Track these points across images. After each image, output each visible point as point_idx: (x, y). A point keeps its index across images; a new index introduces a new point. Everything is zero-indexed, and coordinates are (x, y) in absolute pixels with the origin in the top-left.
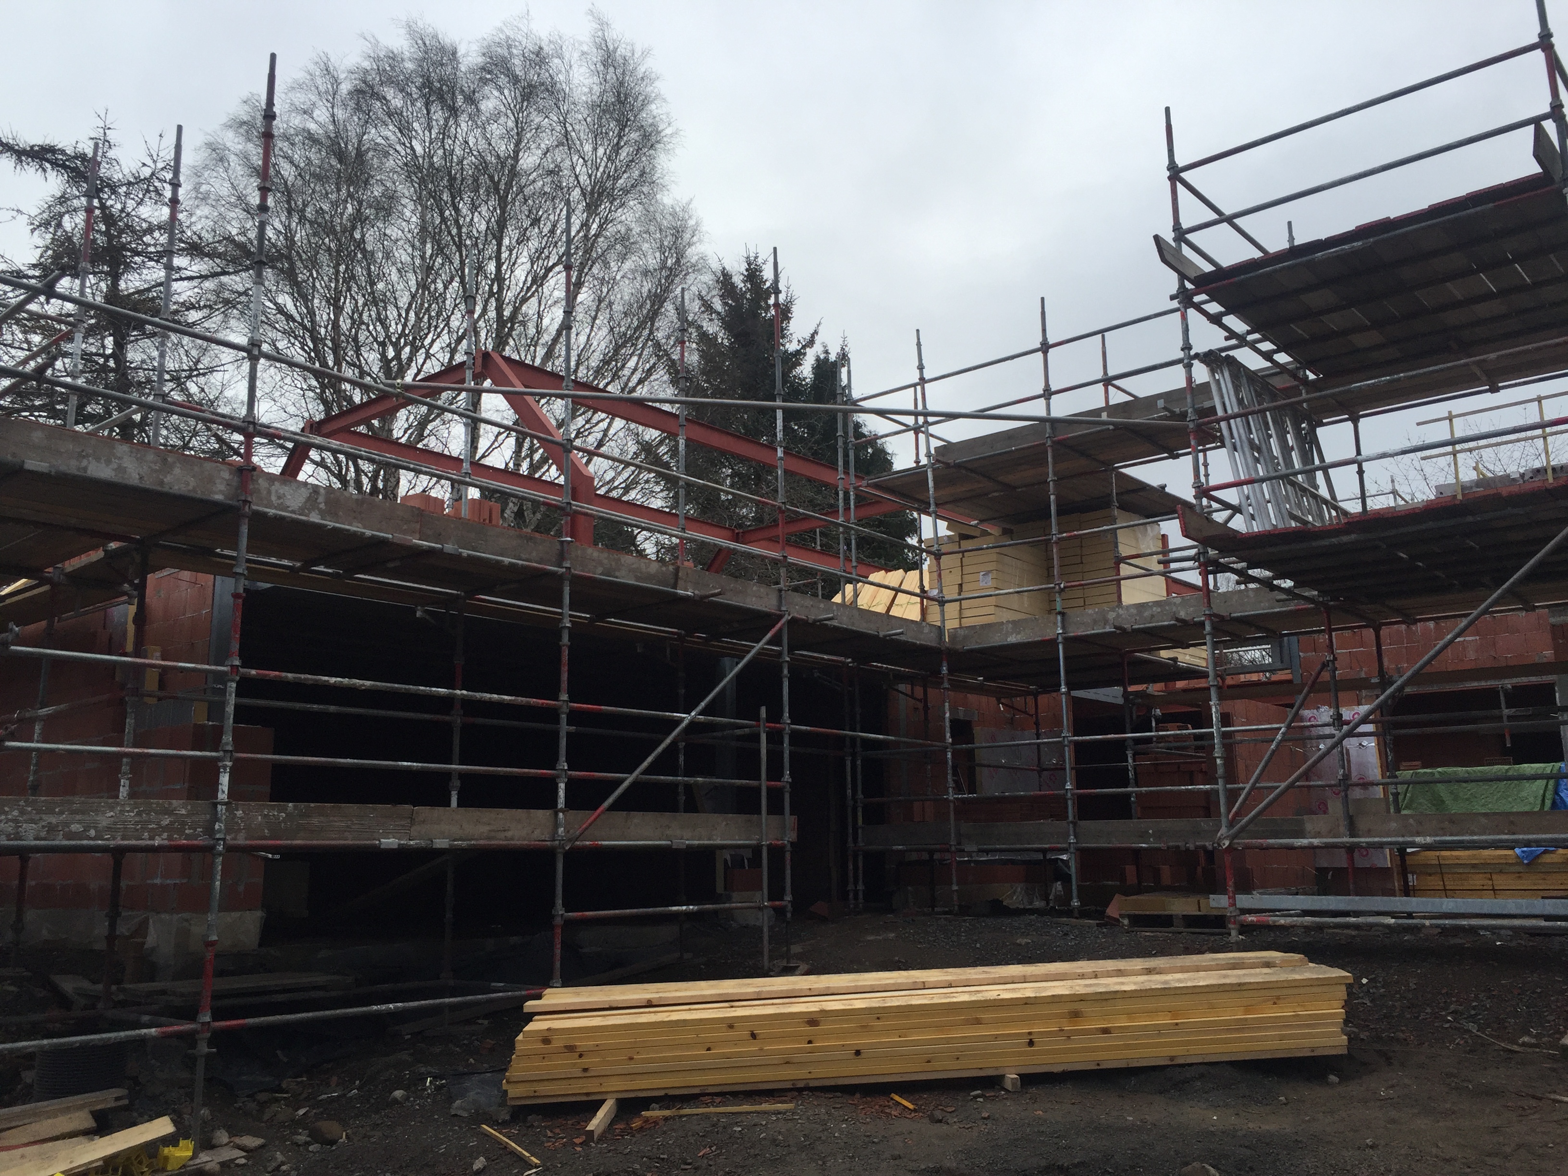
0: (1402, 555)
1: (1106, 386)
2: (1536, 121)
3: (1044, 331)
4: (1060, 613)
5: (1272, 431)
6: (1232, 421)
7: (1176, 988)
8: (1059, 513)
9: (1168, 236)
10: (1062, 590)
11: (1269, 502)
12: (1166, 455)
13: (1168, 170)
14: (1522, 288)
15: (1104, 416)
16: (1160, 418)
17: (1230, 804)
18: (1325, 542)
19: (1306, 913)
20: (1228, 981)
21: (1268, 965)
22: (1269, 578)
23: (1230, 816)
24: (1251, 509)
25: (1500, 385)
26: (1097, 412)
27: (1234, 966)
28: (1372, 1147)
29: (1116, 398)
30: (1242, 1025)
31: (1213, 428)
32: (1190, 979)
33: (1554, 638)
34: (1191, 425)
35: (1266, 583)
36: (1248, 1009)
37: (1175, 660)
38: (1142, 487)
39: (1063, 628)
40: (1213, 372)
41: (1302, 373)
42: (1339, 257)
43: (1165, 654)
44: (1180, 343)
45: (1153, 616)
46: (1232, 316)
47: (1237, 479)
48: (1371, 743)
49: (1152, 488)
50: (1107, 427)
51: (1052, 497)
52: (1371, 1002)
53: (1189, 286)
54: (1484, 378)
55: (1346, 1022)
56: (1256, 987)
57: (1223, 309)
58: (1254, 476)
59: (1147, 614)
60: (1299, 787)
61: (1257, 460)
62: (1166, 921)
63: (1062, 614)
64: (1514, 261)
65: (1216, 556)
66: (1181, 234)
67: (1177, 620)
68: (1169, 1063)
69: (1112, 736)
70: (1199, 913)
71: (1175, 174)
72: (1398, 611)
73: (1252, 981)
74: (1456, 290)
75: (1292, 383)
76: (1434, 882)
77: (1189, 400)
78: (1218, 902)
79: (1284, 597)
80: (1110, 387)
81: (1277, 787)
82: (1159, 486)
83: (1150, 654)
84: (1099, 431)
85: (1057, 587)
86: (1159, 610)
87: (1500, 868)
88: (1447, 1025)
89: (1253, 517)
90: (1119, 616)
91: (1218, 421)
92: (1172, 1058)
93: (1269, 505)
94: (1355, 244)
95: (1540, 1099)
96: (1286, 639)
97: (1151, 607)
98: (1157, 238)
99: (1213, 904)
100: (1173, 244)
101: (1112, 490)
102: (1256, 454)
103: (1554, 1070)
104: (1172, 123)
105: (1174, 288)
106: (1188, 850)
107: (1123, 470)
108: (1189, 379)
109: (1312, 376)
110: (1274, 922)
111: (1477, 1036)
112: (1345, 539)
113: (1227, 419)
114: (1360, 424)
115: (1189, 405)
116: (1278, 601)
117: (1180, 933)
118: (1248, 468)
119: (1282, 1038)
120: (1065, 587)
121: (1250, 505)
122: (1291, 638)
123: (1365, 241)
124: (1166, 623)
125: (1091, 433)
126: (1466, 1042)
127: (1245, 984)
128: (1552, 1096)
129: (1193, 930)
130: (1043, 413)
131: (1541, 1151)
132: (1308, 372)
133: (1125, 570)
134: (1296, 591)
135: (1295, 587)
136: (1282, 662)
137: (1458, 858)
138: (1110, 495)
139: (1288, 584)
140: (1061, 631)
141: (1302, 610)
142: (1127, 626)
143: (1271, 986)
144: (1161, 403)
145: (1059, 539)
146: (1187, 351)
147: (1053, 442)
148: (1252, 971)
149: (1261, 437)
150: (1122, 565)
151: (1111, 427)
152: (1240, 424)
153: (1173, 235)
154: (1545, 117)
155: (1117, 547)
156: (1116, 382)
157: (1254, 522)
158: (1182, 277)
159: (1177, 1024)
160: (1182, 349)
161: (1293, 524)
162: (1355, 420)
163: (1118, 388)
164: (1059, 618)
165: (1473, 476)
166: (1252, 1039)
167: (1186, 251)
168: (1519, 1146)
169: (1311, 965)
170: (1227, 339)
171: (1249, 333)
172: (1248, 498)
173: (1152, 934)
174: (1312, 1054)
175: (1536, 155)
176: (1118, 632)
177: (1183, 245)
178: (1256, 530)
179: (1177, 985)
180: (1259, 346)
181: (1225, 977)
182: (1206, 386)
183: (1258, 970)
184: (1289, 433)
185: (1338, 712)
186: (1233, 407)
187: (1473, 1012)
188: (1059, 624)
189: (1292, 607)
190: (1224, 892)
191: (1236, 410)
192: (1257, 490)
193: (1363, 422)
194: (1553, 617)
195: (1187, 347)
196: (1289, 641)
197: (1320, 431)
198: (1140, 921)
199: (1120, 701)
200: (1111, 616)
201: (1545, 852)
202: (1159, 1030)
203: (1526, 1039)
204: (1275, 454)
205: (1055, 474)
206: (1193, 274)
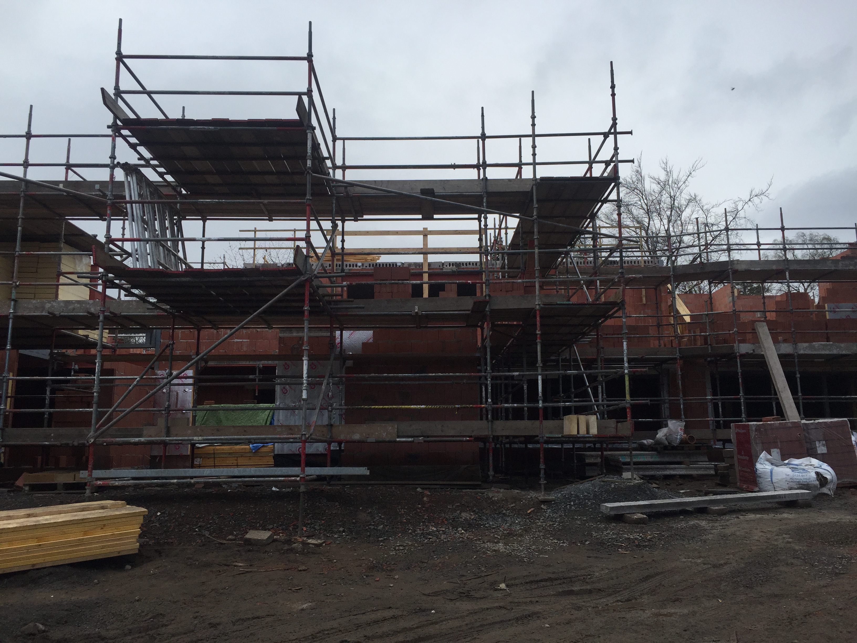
0: (212, 292)
1: (67, 169)
2: (300, 94)
3: (29, 125)
4: (13, 300)
5: (157, 217)
6: (134, 205)
7: (43, 524)
8: (23, 239)
9: (111, 92)
10: (17, 286)
11: (149, 254)
12: (98, 217)
13: (116, 54)
14: (286, 173)
15: (61, 186)
16: (96, 195)
17: (98, 420)
18: (173, 280)
19: (134, 479)
20: (76, 518)
21: (103, 508)
22: (143, 295)
23: (97, 426)
24: (137, 256)
25: (274, 218)
26: (57, 183)
27: (83, 510)
28: (138, 601)
29: (72, 177)
30: (81, 542)
31: (123, 207)
32: (53, 519)
33: (280, 343)
34: (109, 202)
35: (141, 298)
36: (85, 533)
37: (87, 336)
38: (82, 234)
39: (15, 309)
40: (127, 175)
41: (179, 189)
42: (203, 132)
43: (81, 332)
44: (109, 154)
45: (74, 309)
46: (143, 147)
47: (132, 237)
48: (190, 390)
49: (89, 235)
50: (62, 193)
51: (19, 228)
52: (159, 524)
53: (119, 123)
54: (266, 213)
55: (141, 536)
56: (92, 520)
57: (138, 142)
58: (141, 237)
59: (71, 307)
60: (138, 411)
61: (146, 229)
62: (52, 487)
63: (15, 301)
64: (284, 159)
65: (112, 278)
66: (118, 93)
67: (88, 312)
68: (32, 568)
69: (37, 377)
70: (75, 482)
71: (120, 58)
72: (210, 322)
73: (90, 517)
74: (256, 165)
75: (173, 193)
76: (211, 462)
77: (110, 187)
78: (83, 474)
79: (150, 307)
80: (69, 171)
81: (125, 411)
82: (93, 235)
83: (72, 332)
84: (58, 195)
85: (14, 284)
86: (79, 306)
87: (242, 454)
88: (195, 533)
89: (137, 259)
90: (53, 306)
91: (126, 203)
92: (34, 565)
93: (149, 256)
94: (211, 127)
95: (228, 566)
96: (154, 331)
97: (74, 303)
98: (103, 90)
99: (81, 476)
100: (113, 97)
101: (62, 232)
102: (146, 226)
103: (239, 551)
104: (122, 29)
105: (110, 122)
106: (73, 445)
107: (71, 221)
108: (112, 176)
109: (184, 192)
110: (112, 484)
111: (208, 537)
112: (183, 279)
113: (131, 203)
114: (206, 223)
115: (109, 190)
116: (148, 309)
117: (60, 494)
118: (139, 233)
119: (103, 547)
120: (19, 285)
121: (137, 254)
122: (158, 330)
123: (215, 127)
124: (82, 314)
125: (51, 195)
126: (202, 541)
127: (85, 519)
128: (234, 564)
129: (68, 492)
130: (21, 175)
131: (222, 591)
132: (182, 189)
133: (63, 280)
134: (158, 304)
135: (157, 302)
136: (150, 344)
137: (223, 449)
138: (59, 235)
139: (152, 300)
140: (12, 311)
141: (161, 315)
142: (57, 313)
143: (101, 519)
144: (97, 187)
145: (20, 254)
146: (112, 159)
147: (25, 195)
148: (93, 512)
149: (149, 218)
150: (61, 277)
151: (65, 194)
152: (138, 207)
153: (114, 91)
154: (304, 94)
155: (60, 266)
156: (74, 169)
157: (138, 263)
158: (116, 117)
159: (40, 545)
160: (110, 158)
161: (161, 267)
162: (204, 221)
163: (75, 172)
164: (12, 303)
165: (261, 261)
166: (85, 550)
167: (120, 103)
168: (212, 590)
169: (128, 506)
170: (139, 159)
171: (152, 159)
172: (137, 251)
173: (42, 495)
174: (120, 555)
175: (298, 110)
176: (50, 316)
177: (119, 99)
178: (138, 267)
179: (44, 522)
180: (157, 169)
181: (76, 516)
182: (122, 183)
183: (97, 511)
184: (167, 220)
185: (171, 371)
186: (135, 197)
187: (209, 526)
188: (12, 307)
189: (155, 313)
190: (86, 468)
191: (137, 199)
192: (142, 246)
193: (208, 222)
194: (281, 333)
195: (113, 157)
196: (156, 332)
197: (183, 222)
198: (35, 488)
199: (47, 358)
200: (48, 306)
201: (263, 446)
202: (28, 549)
203: (230, 537)
204: (157, 228)
205: (23, 214)
206: (122, 117)
